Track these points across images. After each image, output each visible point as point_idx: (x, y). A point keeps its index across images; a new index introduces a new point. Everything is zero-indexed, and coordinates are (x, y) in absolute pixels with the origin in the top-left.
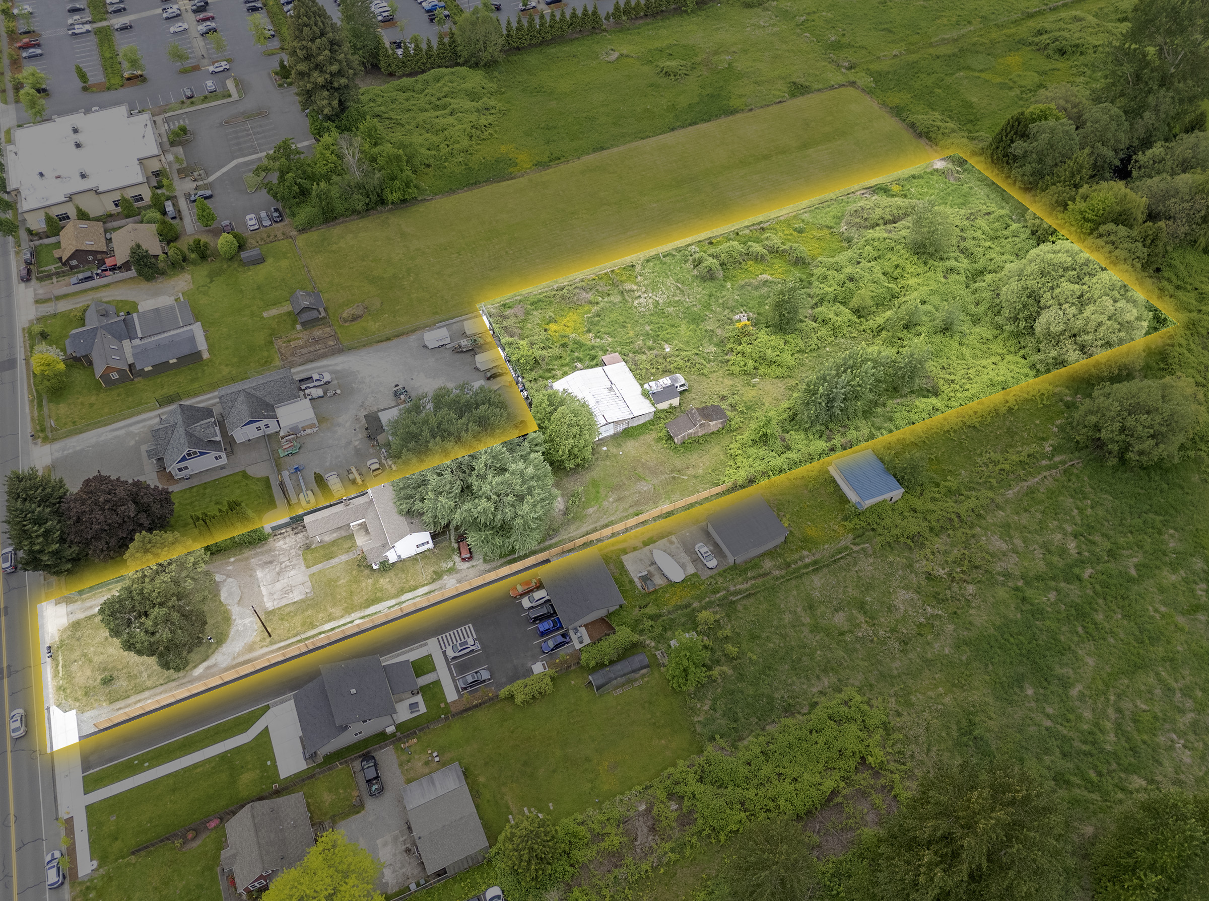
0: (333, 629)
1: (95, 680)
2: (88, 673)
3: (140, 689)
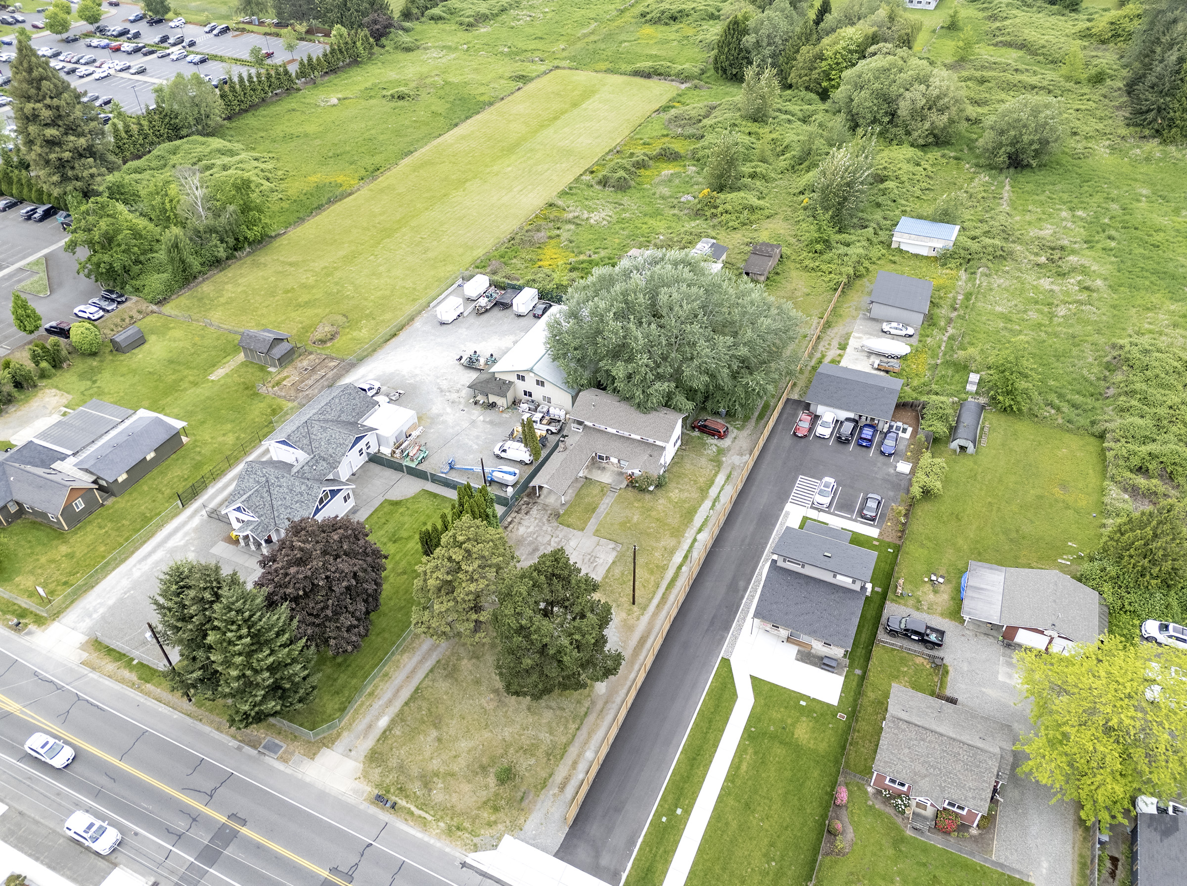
1: (487, 787)
2: (466, 787)
3: (556, 754)
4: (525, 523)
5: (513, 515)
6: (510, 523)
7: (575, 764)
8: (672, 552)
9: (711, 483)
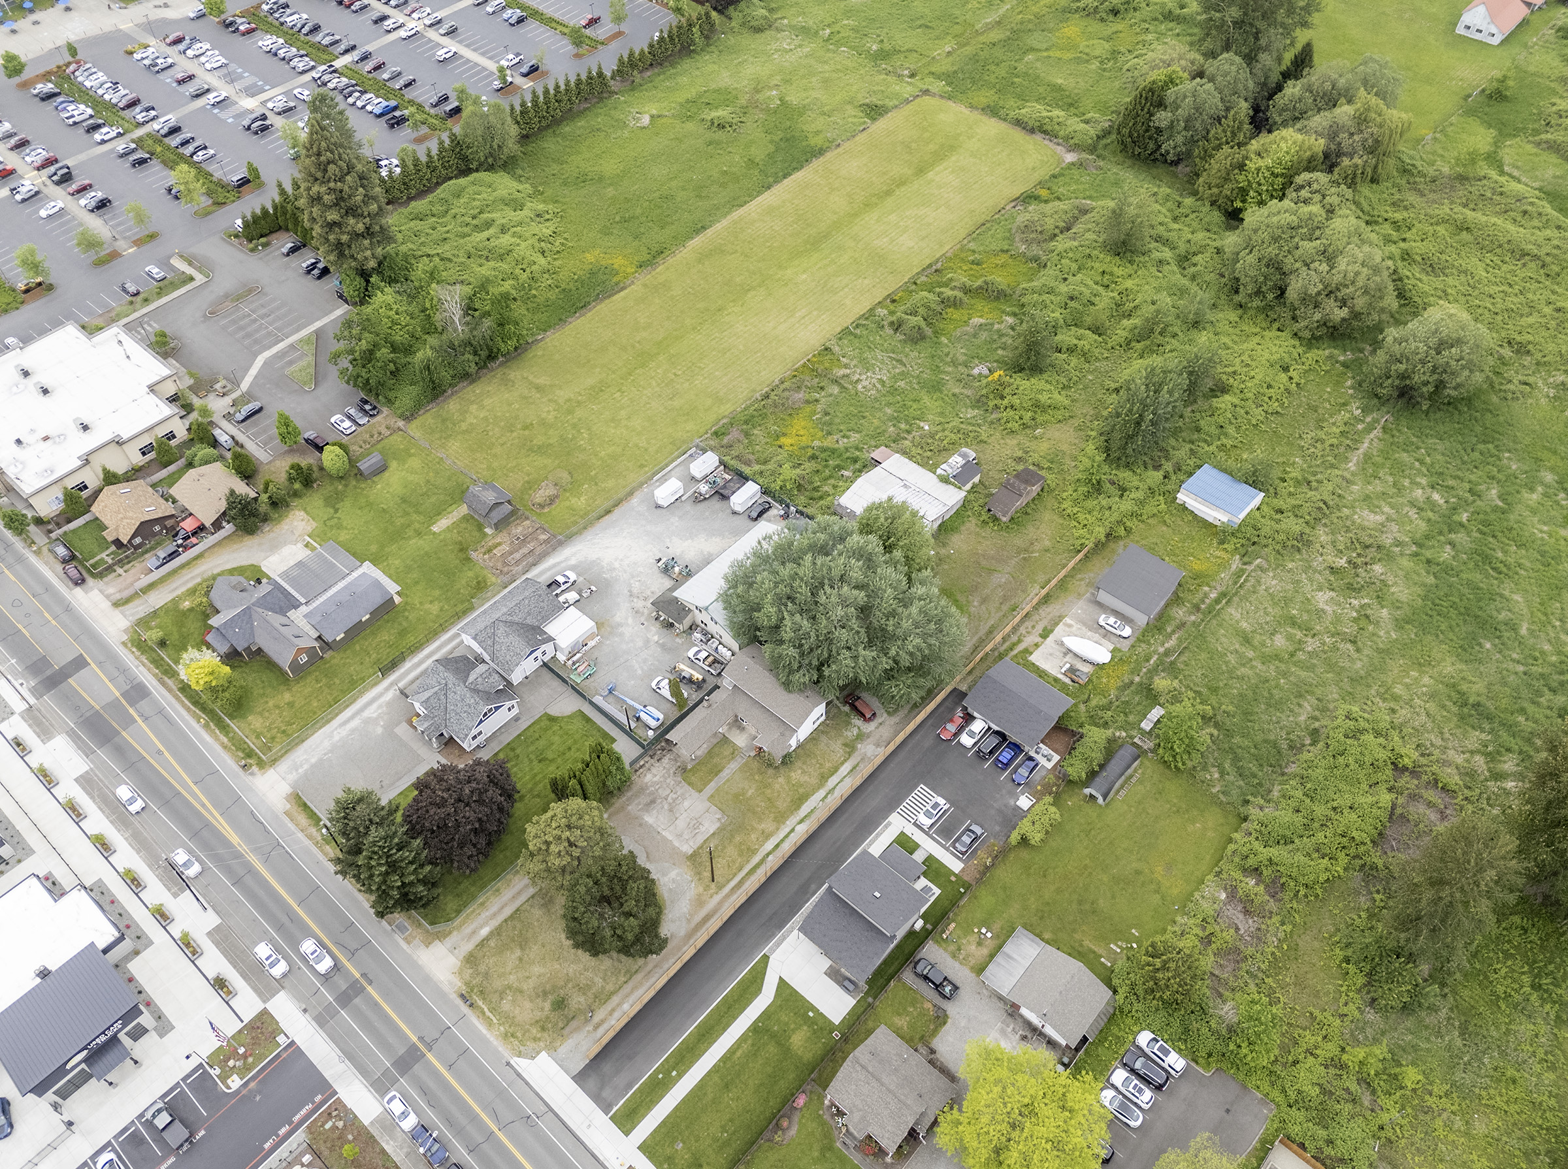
0: (777, 846)
1: (542, 1009)
2: (528, 1005)
3: (602, 998)
4: (654, 770)
5: (647, 759)
6: (641, 767)
7: (613, 1010)
8: (767, 836)
9: (835, 770)
